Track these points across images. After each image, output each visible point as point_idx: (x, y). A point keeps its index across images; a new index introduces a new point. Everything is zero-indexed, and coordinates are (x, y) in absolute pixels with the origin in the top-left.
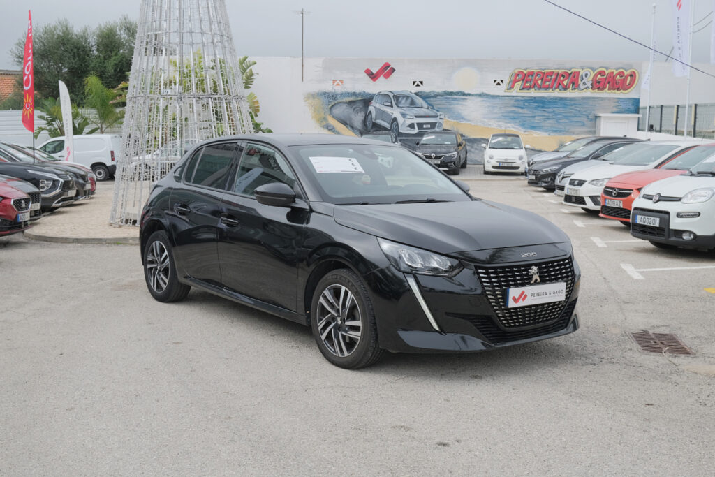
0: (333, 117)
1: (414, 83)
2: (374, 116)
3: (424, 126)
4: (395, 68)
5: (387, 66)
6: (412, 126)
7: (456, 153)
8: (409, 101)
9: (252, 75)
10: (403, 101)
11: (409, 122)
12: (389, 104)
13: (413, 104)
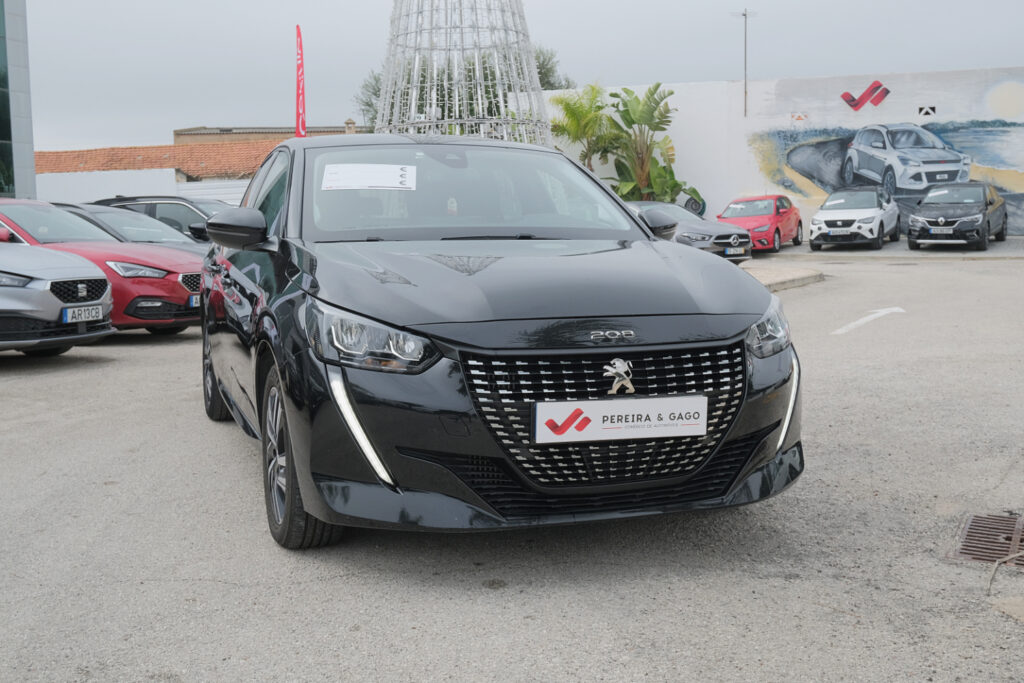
0: (793, 168)
1: (921, 110)
2: (855, 162)
3: (938, 177)
4: (889, 89)
5: (876, 86)
6: (917, 177)
7: (980, 217)
8: (913, 138)
9: (667, 111)
10: (903, 139)
11: (912, 171)
12: (881, 145)
13: (919, 142)
